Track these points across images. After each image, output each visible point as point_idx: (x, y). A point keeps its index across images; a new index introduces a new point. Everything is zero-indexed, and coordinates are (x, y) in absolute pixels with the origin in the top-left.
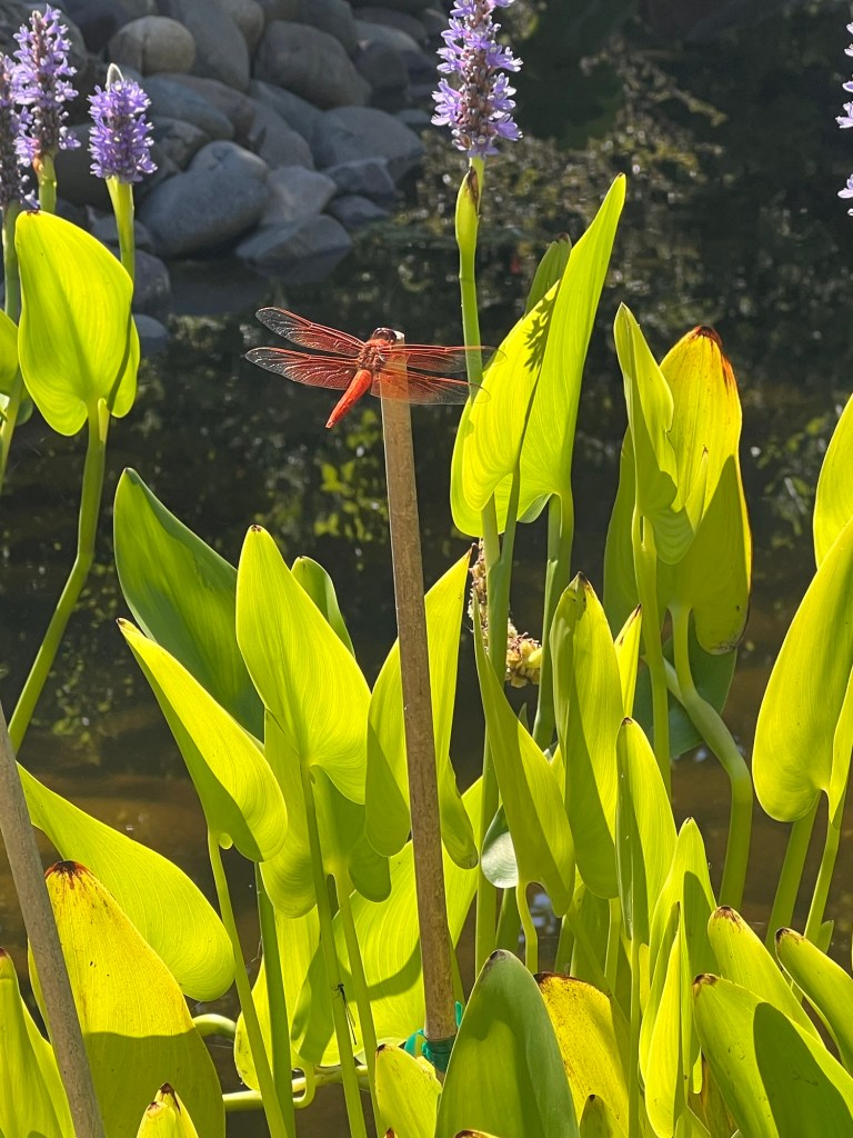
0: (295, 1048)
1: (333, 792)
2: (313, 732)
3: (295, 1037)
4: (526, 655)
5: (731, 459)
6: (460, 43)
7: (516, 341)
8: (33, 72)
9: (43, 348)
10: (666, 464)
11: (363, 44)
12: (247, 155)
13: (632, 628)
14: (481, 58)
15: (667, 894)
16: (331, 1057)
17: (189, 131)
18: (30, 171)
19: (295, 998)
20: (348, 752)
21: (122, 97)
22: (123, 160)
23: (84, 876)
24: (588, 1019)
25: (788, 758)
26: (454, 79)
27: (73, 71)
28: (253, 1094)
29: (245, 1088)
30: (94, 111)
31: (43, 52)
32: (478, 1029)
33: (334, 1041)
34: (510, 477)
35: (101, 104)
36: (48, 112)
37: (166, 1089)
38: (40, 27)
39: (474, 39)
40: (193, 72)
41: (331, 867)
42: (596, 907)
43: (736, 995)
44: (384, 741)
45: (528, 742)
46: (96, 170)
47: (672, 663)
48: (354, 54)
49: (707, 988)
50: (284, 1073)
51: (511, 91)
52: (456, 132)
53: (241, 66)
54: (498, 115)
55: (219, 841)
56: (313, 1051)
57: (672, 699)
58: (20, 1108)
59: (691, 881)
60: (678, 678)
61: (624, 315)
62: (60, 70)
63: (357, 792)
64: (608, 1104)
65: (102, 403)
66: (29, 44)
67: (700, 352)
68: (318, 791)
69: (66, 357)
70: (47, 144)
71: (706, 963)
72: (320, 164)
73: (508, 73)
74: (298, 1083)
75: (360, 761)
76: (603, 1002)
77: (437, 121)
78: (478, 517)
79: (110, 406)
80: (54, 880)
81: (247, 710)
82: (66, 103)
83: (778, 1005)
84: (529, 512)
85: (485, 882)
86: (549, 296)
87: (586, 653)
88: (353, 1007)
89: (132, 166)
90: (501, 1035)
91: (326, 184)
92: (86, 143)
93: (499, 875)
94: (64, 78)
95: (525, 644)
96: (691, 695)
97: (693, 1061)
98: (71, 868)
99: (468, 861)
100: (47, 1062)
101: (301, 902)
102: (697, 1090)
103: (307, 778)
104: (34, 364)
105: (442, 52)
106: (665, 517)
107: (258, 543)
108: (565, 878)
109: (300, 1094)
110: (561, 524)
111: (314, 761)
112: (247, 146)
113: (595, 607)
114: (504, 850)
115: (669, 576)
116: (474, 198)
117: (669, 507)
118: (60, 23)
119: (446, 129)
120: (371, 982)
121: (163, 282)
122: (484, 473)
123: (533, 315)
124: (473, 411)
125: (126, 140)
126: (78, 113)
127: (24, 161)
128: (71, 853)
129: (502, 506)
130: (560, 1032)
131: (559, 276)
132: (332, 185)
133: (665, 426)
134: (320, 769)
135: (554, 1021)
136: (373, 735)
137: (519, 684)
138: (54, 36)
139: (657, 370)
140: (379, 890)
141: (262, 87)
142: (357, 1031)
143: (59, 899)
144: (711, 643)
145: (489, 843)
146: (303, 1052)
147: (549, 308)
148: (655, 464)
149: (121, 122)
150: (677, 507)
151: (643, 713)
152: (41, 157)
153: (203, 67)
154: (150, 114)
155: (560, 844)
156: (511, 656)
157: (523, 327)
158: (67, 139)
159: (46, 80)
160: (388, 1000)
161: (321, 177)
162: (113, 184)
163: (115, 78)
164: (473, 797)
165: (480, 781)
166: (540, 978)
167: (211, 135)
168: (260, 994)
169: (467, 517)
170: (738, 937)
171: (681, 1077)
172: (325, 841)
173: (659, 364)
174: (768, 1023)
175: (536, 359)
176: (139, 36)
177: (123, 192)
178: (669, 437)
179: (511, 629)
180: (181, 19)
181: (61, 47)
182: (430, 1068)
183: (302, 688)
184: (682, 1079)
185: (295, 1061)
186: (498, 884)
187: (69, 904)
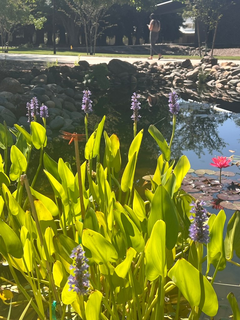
0: (67, 223)
1: (71, 191)
2: (68, 183)
3: (67, 221)
4: (94, 174)
5: (118, 149)
6: (85, 99)
7: (92, 136)
8: (33, 105)
9: (35, 139)
10: (110, 150)
11: (76, 104)
12: (62, 117)
13: (106, 169)
14: (87, 101)
15: (110, 200)
16: (71, 224)
17: (54, 114)
18: (33, 117)
19: (67, 217)
20: (72, 185)
21: (44, 107)
22: (44, 115)
23: (39, 201)
24: (101, 216)
25: (125, 184)
26: (84, 104)
27: (38, 105)
28: (62, 229)
29: (61, 228)
30: (41, 109)
31: (34, 102)
32: (87, 217)
33: (71, 222)
34: (92, 152)
35: (41, 108)
36: (35, 110)
37: (49, 227)
38: (34, 99)
39: (86, 99)
40: (55, 107)
41: (70, 200)
42: (103, 203)
43: (119, 212)
44: (76, 184)
45: (94, 184)
46: (41, 116)
47: (112, 174)
48: (75, 105)
49: (115, 211)
50: (66, 226)
51: (91, 105)
52: (85, 110)
53: (61, 107)
54: (90, 108)
55: (56, 197)
56: (69, 223)
57: (112, 178)
58: (31, 230)
59: (113, 199)
60: (112, 176)
61: (105, 132)
62: (36, 104)
63: (73, 190)
64: (103, 226)
65: (42, 145)
66: (32, 101)
67: (114, 136)
68: (69, 190)
69: (38, 140)
70: (35, 114)
71: (115, 208)
72: (71, 119)
73: (91, 103)
74: (67, 228)
75: (74, 186)
76: (103, 214)
77: (82, 109)
78: (88, 157)
79: (43, 146)
80: (35, 201)
81: (60, 181)
82: (37, 109)
83: (124, 213)
84: (94, 157)
85: (89, 201)
86: (96, 130)
87: (100, 172)
88: (74, 218)
89: (45, 116)
90: (90, 218)
91: (71, 121)
92: (40, 113)
93: (91, 200)
94: (37, 105)
95: (94, 173)
96: (114, 178)
97: (114, 221)
98: (37, 200)
99: (87, 198)
100: (34, 224)
101: (67, 204)
102: (115, 224)
103: (67, 189)
104: (34, 141)
105: (83, 100)
106: (110, 156)
107: (61, 160)
108: (98, 200)
109: (68, 229)
110: (98, 158)
111: (68, 187)
112: (62, 116)
113: (101, 166)
114: (91, 197)
115: (111, 163)
116: (87, 118)
117: (111, 155)
118: (36, 99)
119: (83, 110)
120: (76, 214)
121: (51, 133)
122: (89, 152)
123: (94, 132)
124: (87, 144)
125: (45, 113)
126: (39, 110)
127: (32, 116)
128: (38, 198)
129: (91, 156)
130: (98, 218)
131: (97, 127)
132: (72, 121)
133: (110, 145)
134: (69, 187)
135: (97, 217)
136: (75, 183)
137: (93, 177)
138: (36, 100)
139: (109, 139)
140: (76, 202)
141: (63, 109)
142: (74, 220)
143: (36, 204)
144: (116, 171)
145: (90, 197)
146: (68, 223)
147: (96, 131)
148: (109, 150)
149: (44, 110)
150: (112, 155)
151: (108, 180)
152: (34, 115)
153: (56, 107)
154: (47, 110)
155: (98, 195)
156: (92, 174)
157: (93, 134)
158: (37, 113)
159: (35, 106)
160: (78, 216)
161: (71, 120)
162: (43, 118)
163: (43, 105)
164: (88, 191)
165: (89, 189)
166: (95, 211)
167: (57, 115)
168: (62, 217)
169: (87, 157)
170: (119, 205)
171: (112, 223)
172: (69, 197)
173: (109, 138)
174: (122, 215)
175: (95, 138)
176: (48, 103)
177: (44, 119)
178: (111, 146)
179: (92, 171)
180: (53, 101)
181: (37, 102)
182: (82, 223)
183: (66, 178)
184: (113, 223)
185: (67, 225)
186: (91, 201)
187: (37, 204)
